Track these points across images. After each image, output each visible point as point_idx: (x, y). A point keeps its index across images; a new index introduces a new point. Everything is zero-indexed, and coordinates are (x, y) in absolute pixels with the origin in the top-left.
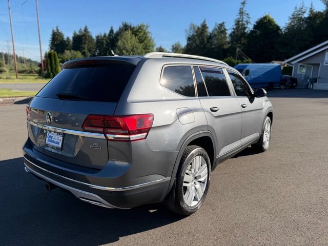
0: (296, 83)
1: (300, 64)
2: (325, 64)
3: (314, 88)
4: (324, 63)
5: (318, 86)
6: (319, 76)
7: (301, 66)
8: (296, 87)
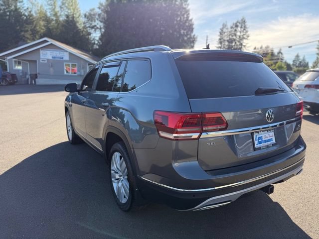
0: (17, 79)
1: (14, 60)
2: (41, 62)
3: (37, 83)
4: (41, 60)
5: (40, 81)
6: (38, 72)
7: (15, 61)
8: (17, 83)
